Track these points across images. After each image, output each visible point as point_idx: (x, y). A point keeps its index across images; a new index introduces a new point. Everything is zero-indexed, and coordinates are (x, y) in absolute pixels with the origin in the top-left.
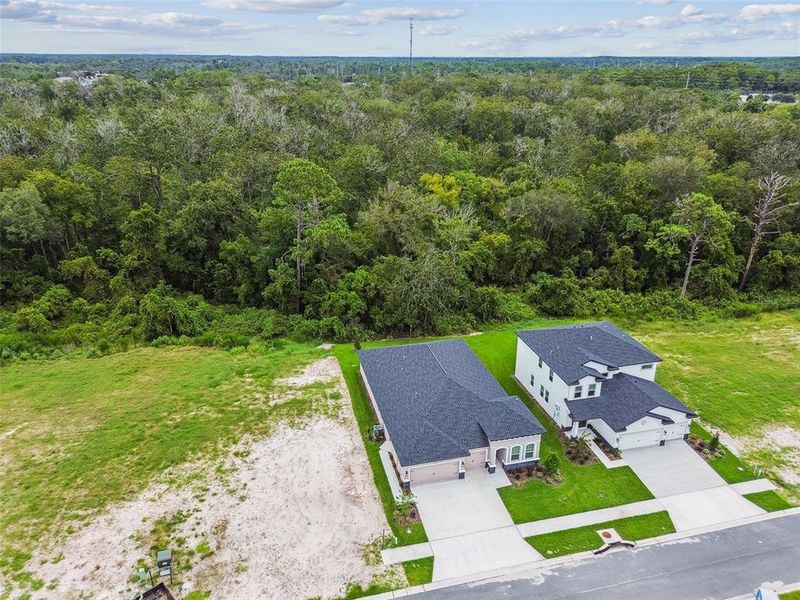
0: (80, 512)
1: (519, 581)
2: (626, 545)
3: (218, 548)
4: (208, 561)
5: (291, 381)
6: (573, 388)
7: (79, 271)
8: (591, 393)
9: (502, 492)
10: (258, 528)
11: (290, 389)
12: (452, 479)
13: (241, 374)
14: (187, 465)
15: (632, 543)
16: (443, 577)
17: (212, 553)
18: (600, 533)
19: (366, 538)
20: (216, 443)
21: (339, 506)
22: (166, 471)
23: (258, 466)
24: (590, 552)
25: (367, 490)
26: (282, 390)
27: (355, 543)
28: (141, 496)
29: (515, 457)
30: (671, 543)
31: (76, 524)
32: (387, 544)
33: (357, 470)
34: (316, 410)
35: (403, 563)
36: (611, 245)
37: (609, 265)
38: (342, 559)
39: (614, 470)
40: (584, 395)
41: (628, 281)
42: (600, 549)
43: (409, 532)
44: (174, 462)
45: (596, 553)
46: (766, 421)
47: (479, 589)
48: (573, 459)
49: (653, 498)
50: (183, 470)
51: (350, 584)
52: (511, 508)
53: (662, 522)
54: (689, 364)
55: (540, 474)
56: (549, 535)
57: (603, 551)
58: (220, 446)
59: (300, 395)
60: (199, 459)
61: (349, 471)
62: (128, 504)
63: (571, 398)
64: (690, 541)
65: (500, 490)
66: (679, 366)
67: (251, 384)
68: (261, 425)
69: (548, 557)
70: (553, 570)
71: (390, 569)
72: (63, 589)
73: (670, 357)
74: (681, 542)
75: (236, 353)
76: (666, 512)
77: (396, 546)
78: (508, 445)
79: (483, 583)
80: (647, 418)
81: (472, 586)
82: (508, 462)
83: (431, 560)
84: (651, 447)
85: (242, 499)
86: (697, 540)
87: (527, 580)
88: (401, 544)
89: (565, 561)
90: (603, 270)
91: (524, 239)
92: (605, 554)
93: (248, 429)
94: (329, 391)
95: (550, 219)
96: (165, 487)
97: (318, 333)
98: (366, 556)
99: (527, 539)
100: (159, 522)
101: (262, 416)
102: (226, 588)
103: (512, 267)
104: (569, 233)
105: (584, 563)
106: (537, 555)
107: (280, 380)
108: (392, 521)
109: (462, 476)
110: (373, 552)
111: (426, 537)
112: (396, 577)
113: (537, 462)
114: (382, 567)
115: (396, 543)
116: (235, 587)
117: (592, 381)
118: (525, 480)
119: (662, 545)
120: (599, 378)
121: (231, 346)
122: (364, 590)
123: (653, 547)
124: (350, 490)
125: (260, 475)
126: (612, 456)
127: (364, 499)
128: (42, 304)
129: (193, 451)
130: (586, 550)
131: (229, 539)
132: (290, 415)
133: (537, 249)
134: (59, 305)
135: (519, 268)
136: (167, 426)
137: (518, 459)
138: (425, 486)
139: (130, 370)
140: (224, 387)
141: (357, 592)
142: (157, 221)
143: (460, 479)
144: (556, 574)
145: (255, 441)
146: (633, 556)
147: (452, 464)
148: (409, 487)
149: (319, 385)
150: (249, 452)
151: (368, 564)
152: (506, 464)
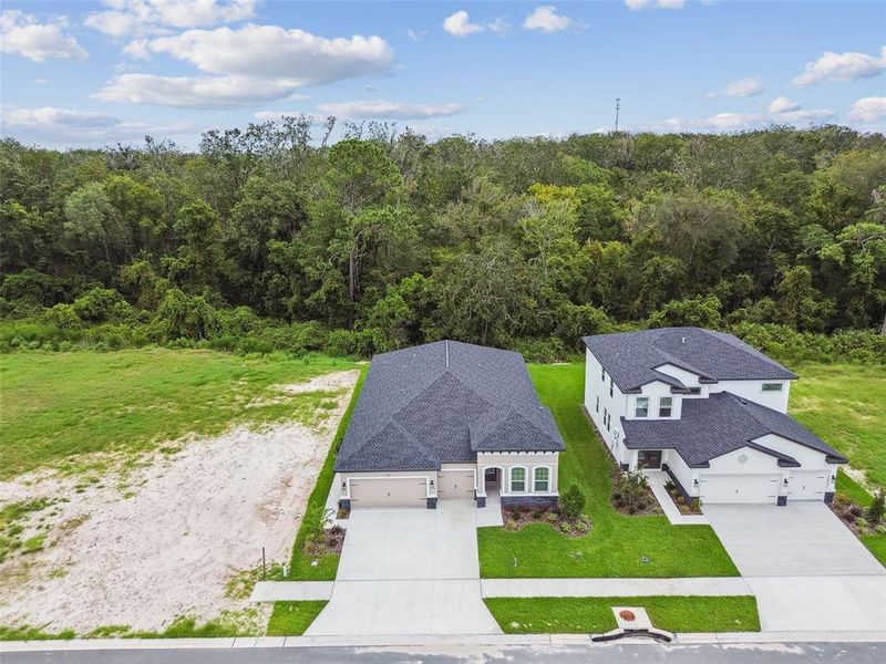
2: (657, 636)
3: (53, 544)
4: (28, 559)
5: (288, 387)
7: (135, 277)
8: (665, 412)
9: (484, 534)
10: (119, 530)
11: (282, 394)
12: (418, 506)
13: (237, 377)
14: (99, 454)
15: (669, 635)
16: (321, 632)
17: (40, 549)
18: (617, 611)
19: (251, 562)
20: (151, 437)
21: (241, 519)
22: (71, 457)
23: (180, 464)
24: (587, 636)
25: (294, 506)
26: (272, 395)
27: (229, 566)
28: (19, 478)
29: (518, 486)
30: (742, 647)
32: (275, 574)
33: (295, 483)
34: (295, 417)
35: (278, 603)
36: (780, 269)
37: (777, 296)
38: (196, 584)
39: (681, 527)
40: (653, 415)
41: (804, 317)
42: (605, 635)
43: (314, 564)
44: (87, 450)
45: (595, 640)
47: (366, 658)
48: (620, 505)
49: (738, 575)
50: (89, 458)
51: (183, 617)
52: (486, 555)
53: (743, 614)
55: (553, 516)
56: (527, 599)
57: (611, 638)
58: (152, 441)
59: (288, 401)
60: (116, 450)
61: (287, 483)
63: (631, 416)
64: (782, 649)
65: (481, 531)
66: (855, 414)
67: (241, 386)
68: (217, 425)
69: (508, 631)
70: (506, 653)
71: (253, 607)
73: (846, 404)
74: (762, 648)
75: (248, 359)
76: (753, 599)
77: (283, 579)
78: (506, 462)
79: (380, 650)
80: (746, 451)
81: (358, 652)
82: (507, 491)
83: (322, 604)
85: (128, 496)
86: (798, 650)
87: (454, 659)
88: (291, 577)
89: (537, 642)
90: (768, 302)
91: (652, 257)
92: (610, 644)
93: (199, 428)
94: (327, 400)
95: (686, 227)
96: (54, 471)
97: (356, 347)
98: (232, 584)
99: (487, 601)
100: (12, 507)
101: (230, 416)
102: (22, 593)
103: (638, 295)
105: (568, 651)
106: (493, 625)
107: (277, 386)
108: (299, 546)
109: (432, 504)
110: (246, 582)
111: (335, 575)
112: (255, 619)
113: (554, 499)
114: (245, 603)
115: (285, 575)
116: (34, 593)
117: (665, 391)
118: (527, 522)
119: (725, 647)
120: (677, 388)
121: (247, 352)
122: (195, 628)
123: (706, 647)
124: (271, 503)
125: (170, 474)
126: (686, 508)
127: (281, 517)
128: (82, 302)
129: (119, 442)
130: (580, 632)
131: (74, 537)
132: (260, 419)
133: (669, 268)
134: (99, 305)
135: (646, 296)
136: (112, 415)
137: (523, 489)
138: (373, 511)
139: (124, 364)
140: (208, 387)
141: (184, 629)
142: (209, 219)
143: (429, 507)
144: (510, 658)
145: (196, 439)
146: (663, 656)
147: (415, 483)
148: (349, 510)
149: (320, 394)
150: (180, 450)
151: (227, 596)
152: (503, 495)
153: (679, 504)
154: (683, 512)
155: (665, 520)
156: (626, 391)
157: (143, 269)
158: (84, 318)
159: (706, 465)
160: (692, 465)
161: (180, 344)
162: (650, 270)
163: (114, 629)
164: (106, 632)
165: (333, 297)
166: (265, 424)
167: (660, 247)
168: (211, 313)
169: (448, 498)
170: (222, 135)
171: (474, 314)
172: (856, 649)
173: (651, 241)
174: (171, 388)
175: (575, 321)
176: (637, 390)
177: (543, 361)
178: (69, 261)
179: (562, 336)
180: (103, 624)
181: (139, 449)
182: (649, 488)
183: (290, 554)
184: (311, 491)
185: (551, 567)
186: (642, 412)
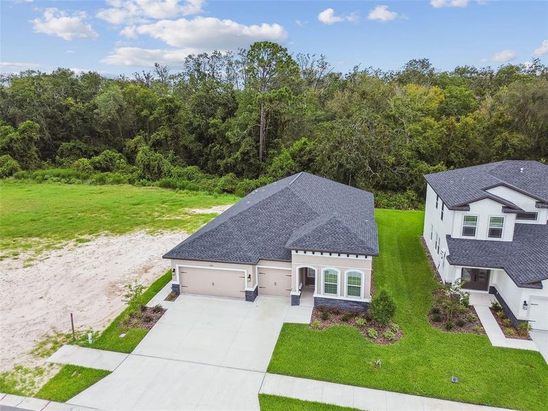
6: (459, 216)
8: (495, 232)
9: (287, 329)
11: (186, 214)
12: (238, 298)
13: (164, 202)
14: (35, 239)
20: (78, 231)
21: (91, 291)
22: (16, 239)
26: (179, 214)
27: (53, 328)
29: (331, 288)
32: (82, 340)
34: (185, 227)
35: (67, 367)
40: (482, 234)
43: (123, 335)
44: (31, 235)
48: (437, 320)
50: (26, 241)
52: (281, 350)
55: (361, 321)
56: (305, 403)
58: (76, 234)
59: (187, 218)
60: (48, 238)
61: (146, 270)
63: (457, 234)
67: (162, 208)
68: (128, 228)
71: (45, 367)
75: (179, 193)
77: (87, 345)
78: (320, 264)
82: (320, 292)
85: (27, 266)
88: (94, 345)
93: (113, 229)
98: (44, 343)
107: (187, 209)
110: (56, 343)
111: (133, 349)
112: (37, 379)
113: (365, 305)
114: (40, 362)
115: (90, 342)
117: (496, 210)
118: (335, 324)
120: (508, 208)
121: (181, 189)
125: (69, 255)
126: (512, 331)
128: (96, 159)
129: (55, 233)
132: (160, 227)
133: (515, 141)
134: (107, 161)
137: (335, 292)
138: (198, 297)
139: (100, 191)
140: (140, 206)
142: (176, 107)
143: (247, 300)
145: (107, 235)
147: (236, 275)
148: (178, 294)
150: (89, 241)
151: (32, 353)
152: (316, 295)
153: (503, 326)
154: (508, 335)
155: (485, 340)
156: (452, 208)
157: (139, 141)
158: (96, 168)
159: (537, 284)
160: (521, 285)
161: (142, 184)
162: (499, 144)
165: (246, 157)
166: (160, 230)
167: (508, 125)
168: (166, 165)
170: (196, 57)
171: (341, 166)
173: (501, 120)
174: (116, 205)
176: (465, 207)
177: (398, 208)
178: (99, 136)
181: (63, 238)
182: (472, 308)
183: (109, 325)
185: (344, 372)
186: (469, 231)
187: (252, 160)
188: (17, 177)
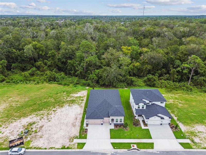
0: (16, 118)
1: (104, 153)
2: (137, 150)
3: (39, 131)
4: (35, 134)
5: (74, 95)
6: (137, 106)
7: (39, 65)
8: (143, 108)
10: (50, 128)
11: (73, 97)
12: (100, 124)
13: (64, 92)
14: (42, 111)
15: (139, 149)
16: (85, 148)
17: (37, 132)
18: (132, 145)
19: (72, 135)
20: (50, 107)
21: (70, 126)
22: (37, 112)
23: (56, 114)
25: (78, 124)
26: (71, 97)
27: (69, 136)
28: (29, 117)
30: (150, 152)
31: (13, 121)
32: (76, 138)
33: (78, 118)
34: (76, 103)
35: (78, 143)
36: (171, 68)
38: (64, 139)
39: (144, 129)
40: (141, 108)
41: (174, 79)
43: (83, 136)
44: (39, 110)
45: (128, 150)
46: (197, 123)
47: (93, 153)
48: (134, 125)
49: (152, 139)
50: (40, 112)
51: (63, 146)
52: (111, 134)
53: (151, 146)
54: (182, 104)
55: (122, 127)
56: (118, 143)
57: (130, 150)
58: (51, 108)
59: (74, 99)
60: (45, 110)
61: (76, 119)
62: (25, 118)
63: (137, 108)
64: (156, 152)
65: (110, 129)
66: (179, 104)
67: (65, 95)
68: (62, 105)
69: (114, 148)
70: (114, 152)
71: (74, 144)
72: (4, 134)
73: (177, 101)
74: (153, 152)
75: (65, 87)
76: (153, 143)
77: (78, 139)
78: (115, 118)
79: (95, 152)
80: (156, 117)
81: (91, 152)
83: (85, 143)
84: (158, 125)
85: (49, 121)
86: (159, 152)
87: (106, 153)
88: (80, 138)
89: (119, 151)
90: (168, 75)
91: (145, 65)
93: (59, 105)
94: (81, 99)
96: (35, 115)
97: (86, 84)
98: (70, 139)
99: (111, 143)
100: (30, 123)
101: (64, 103)
102: (36, 141)
103: (142, 72)
104: (158, 64)
105: (124, 152)
106: (112, 147)
107: (72, 95)
108: (80, 132)
109: (102, 124)
110: (72, 139)
111: (87, 138)
112: (75, 146)
113: (123, 124)
116: (38, 141)
117: (143, 104)
118: (118, 128)
119: (148, 152)
120: (145, 104)
121: (65, 85)
122: (66, 148)
123: (145, 152)
124: (74, 123)
125: (56, 116)
126: (145, 125)
127: (76, 126)
128: (30, 72)
129: (45, 108)
130: (126, 149)
131: (42, 130)
132: (70, 103)
133: (149, 68)
134: (33, 72)
135: (144, 73)
136: (42, 102)
137: (118, 122)
138: (92, 125)
139: (41, 88)
140: (59, 95)
141: (64, 148)
142: (55, 54)
144: (115, 153)
145: (59, 108)
146: (138, 153)
147: (99, 121)
148: (88, 125)
149: (80, 97)
150: (56, 111)
151: (70, 142)
152: (114, 123)
153: (144, 124)
154: (145, 126)
155: (141, 128)
156: (136, 104)
157: (41, 63)
158: (30, 75)
159: (149, 119)
160: (146, 119)
161: (51, 83)
162: (145, 68)
163: (53, 148)
164: (52, 148)
165: (81, 73)
166: (71, 105)
167: (147, 63)
168: (57, 75)
169: (105, 123)
172: (167, 152)
173: (145, 62)
174: (52, 95)
175: (129, 80)
178: (25, 61)
179: (127, 83)
180: (51, 147)
181: (49, 110)
182: (139, 121)
183: (79, 134)
184: (81, 121)
185: (122, 137)
186: (139, 108)
187: (83, 74)
188: (7, 82)
